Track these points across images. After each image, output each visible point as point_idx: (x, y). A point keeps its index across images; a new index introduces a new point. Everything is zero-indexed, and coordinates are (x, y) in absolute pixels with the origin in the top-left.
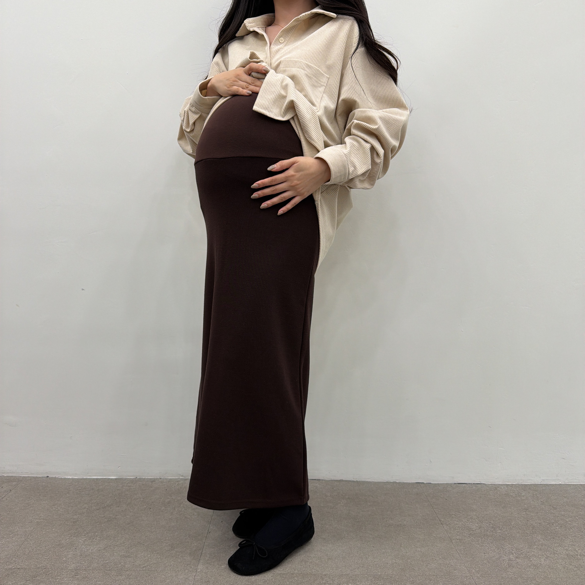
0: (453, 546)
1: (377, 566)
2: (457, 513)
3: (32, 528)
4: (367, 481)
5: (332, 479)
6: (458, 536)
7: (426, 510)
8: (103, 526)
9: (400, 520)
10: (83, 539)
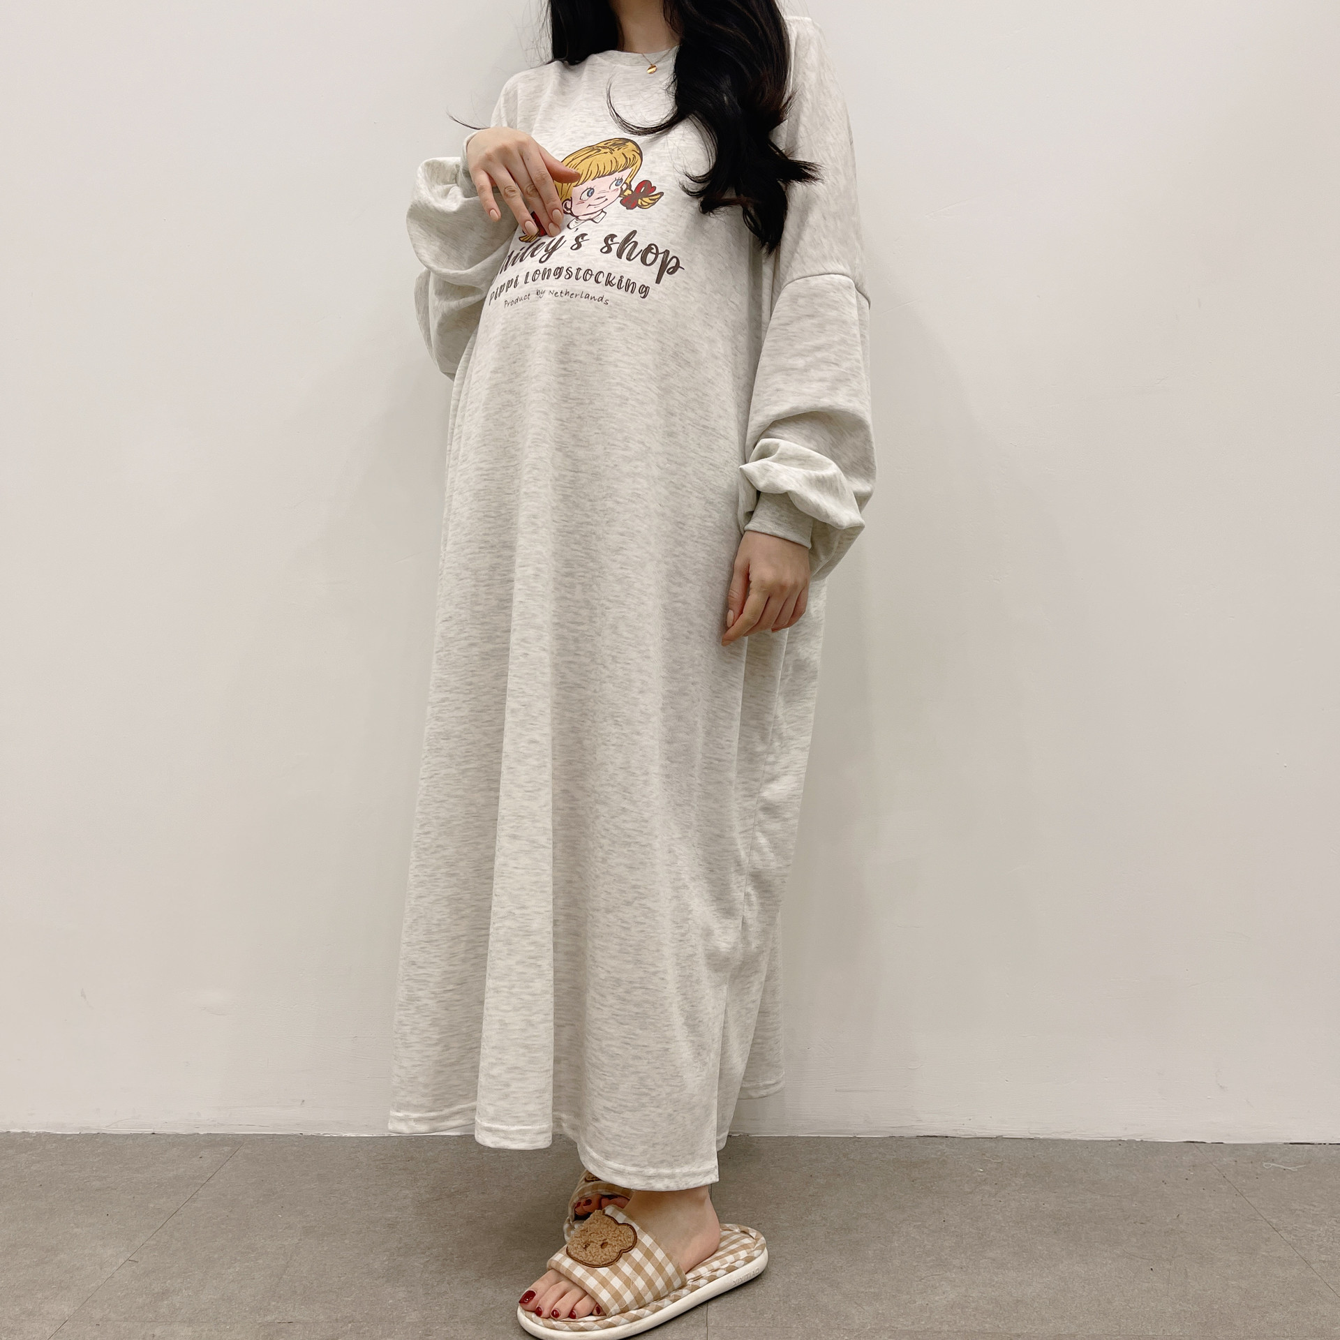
0: (1315, 1276)
1: (1140, 1317)
2: (1306, 1207)
3: (296, 1241)
4: (1063, 1140)
5: (978, 1135)
6: (1322, 1256)
7: (1227, 1200)
8: (458, 1234)
9: (1168, 1221)
10: (422, 1261)
